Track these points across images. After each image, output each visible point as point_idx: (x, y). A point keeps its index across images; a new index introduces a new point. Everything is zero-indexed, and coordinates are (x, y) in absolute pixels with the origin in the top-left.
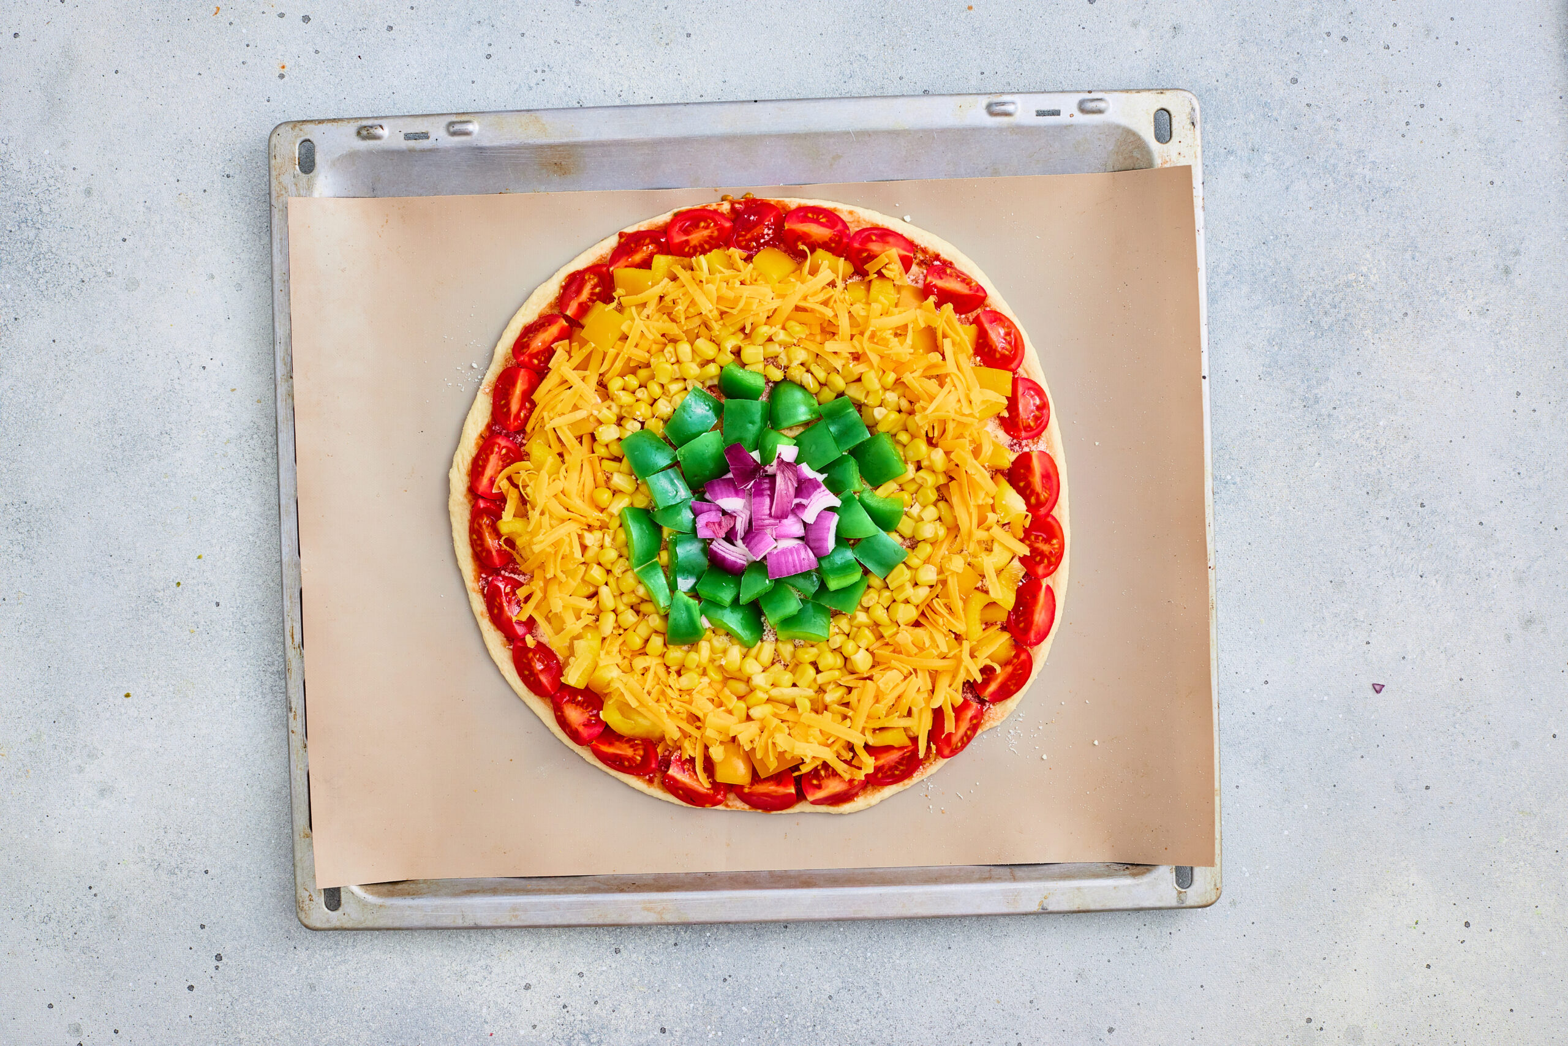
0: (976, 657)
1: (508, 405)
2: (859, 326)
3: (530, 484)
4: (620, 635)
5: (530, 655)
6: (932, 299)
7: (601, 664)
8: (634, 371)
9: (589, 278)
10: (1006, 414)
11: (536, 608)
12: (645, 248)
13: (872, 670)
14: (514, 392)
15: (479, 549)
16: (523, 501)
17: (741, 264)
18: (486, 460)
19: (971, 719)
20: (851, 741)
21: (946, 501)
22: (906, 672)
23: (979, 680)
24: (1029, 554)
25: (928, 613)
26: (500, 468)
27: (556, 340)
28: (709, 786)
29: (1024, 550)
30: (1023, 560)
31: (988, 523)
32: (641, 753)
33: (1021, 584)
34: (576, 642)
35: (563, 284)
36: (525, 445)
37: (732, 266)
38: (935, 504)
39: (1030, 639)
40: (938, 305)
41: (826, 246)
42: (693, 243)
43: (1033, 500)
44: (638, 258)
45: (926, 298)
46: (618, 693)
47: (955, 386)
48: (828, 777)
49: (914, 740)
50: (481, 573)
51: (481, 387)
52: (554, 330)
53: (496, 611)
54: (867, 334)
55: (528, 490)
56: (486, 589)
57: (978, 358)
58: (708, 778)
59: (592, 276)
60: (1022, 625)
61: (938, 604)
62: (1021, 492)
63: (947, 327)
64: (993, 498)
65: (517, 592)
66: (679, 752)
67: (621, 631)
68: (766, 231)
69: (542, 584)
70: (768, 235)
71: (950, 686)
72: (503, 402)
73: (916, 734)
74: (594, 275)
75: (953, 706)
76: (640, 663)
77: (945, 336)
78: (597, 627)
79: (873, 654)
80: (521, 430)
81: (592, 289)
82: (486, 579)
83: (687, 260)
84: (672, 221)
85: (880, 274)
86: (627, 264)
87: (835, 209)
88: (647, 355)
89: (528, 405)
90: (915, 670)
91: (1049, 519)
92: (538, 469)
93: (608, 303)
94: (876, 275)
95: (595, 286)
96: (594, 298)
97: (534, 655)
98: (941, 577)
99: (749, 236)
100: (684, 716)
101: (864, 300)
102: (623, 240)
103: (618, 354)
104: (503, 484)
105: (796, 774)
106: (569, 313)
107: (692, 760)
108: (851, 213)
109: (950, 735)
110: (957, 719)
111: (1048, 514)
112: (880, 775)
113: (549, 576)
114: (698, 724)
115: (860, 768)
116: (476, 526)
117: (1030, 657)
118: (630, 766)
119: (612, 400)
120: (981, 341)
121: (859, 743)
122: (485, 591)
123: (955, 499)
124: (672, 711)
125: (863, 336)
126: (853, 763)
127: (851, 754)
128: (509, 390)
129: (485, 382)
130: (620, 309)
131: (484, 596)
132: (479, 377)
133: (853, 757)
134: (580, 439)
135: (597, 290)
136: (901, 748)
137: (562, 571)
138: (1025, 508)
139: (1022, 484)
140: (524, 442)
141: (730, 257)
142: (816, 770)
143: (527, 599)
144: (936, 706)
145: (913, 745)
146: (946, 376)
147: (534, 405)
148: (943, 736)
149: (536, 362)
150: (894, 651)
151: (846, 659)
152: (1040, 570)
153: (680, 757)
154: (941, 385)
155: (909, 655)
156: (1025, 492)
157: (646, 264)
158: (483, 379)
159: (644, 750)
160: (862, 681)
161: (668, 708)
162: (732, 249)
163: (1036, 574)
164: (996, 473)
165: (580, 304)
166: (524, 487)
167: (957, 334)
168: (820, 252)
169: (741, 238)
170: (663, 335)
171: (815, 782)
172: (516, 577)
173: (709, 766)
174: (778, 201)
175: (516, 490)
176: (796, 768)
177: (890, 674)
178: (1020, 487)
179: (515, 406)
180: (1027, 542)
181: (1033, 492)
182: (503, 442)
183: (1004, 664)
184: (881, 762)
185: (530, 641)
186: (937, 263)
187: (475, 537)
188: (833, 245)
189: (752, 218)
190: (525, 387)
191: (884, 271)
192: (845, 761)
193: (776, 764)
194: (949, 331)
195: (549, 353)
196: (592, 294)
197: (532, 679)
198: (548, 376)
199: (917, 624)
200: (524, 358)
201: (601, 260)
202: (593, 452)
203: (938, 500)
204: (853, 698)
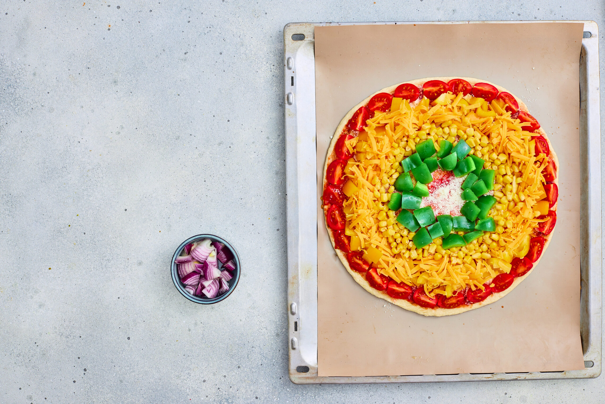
0: (502, 113)
1: (401, 293)
2: (374, 156)
3: (433, 284)
4: (490, 251)
5: (497, 285)
6: (364, 128)
7: (503, 258)
8: (389, 244)
9: (353, 260)
10: (409, 100)
11: (480, 283)
12: (342, 239)
13: (506, 154)
14: (397, 290)
15: (456, 305)
16: (439, 287)
17: (349, 202)
18: (423, 301)
19: (526, 116)
20: (534, 162)
21: (441, 124)
22: (508, 141)
23: (511, 112)
24: (463, 92)
25: (484, 132)
26: (426, 296)
27: (377, 274)
28: (549, 218)
29: (461, 94)
30: (465, 95)
31: (451, 108)
32: (536, 243)
33: (473, 96)
34: (494, 268)
35: (354, 271)
36: (416, 286)
37: (350, 205)
38: (443, 128)
39: (496, 92)
40: (366, 126)
41: (343, 169)
42: (341, 220)
43: (442, 90)
44: (346, 241)
45: (364, 130)
46: (513, 251)
47: (399, 119)
48: (546, 171)
49: (533, 138)
50: (465, 304)
51: (394, 303)
52: (374, 274)
53: (480, 299)
54: (379, 153)
55: (435, 285)
56: (471, 302)
57: (387, 111)
58: (546, 218)
59: (353, 259)
60: (490, 96)
61: (481, 128)
62: (439, 95)
63: (375, 122)
64: (442, 106)
65: (473, 290)
66: (536, 229)
67: (489, 250)
68: (336, 192)
69: (471, 281)
70: (338, 191)
71: (513, 123)
72: (400, 295)
73: (531, 137)
74: (352, 258)
75: (520, 123)
76: (502, 243)
77: (379, 123)
78: (488, 260)
79: (499, 153)
80: (411, 288)
81: (358, 259)
82: (467, 303)
83: (347, 223)
84: (331, 228)
85: (354, 148)
86: (348, 246)
87: (328, 165)
88: (383, 239)
89: (402, 285)
90: (507, 137)
91: (449, 84)
92: (427, 281)
93: (364, 253)
94: (355, 149)
95: (357, 258)
96: (361, 259)
97: (498, 284)
98: (471, 126)
99: (338, 198)
100: (523, 226)
101: (365, 154)
102: (338, 247)
103: (384, 250)
104: (432, 295)
105: (545, 184)
106: (367, 268)
107: (539, 223)
108: (329, 159)
109: (531, 124)
110: (526, 121)
111: (447, 84)
112: (546, 151)
113: (469, 278)
114: (526, 221)
115: (544, 159)
116: (448, 306)
117: (502, 93)
118: (541, 247)
119: (400, 252)
120: (380, 109)
121: (535, 159)
122: (472, 303)
123: (442, 120)
124: (521, 231)
125: (379, 154)
126: (541, 161)
127: (538, 162)
128: (396, 292)
129: (391, 302)
130: (366, 249)
131: (474, 303)
132: (389, 304)
133: (539, 161)
134: (416, 265)
135: (358, 257)
136: (536, 143)
137: (466, 273)
138: (445, 94)
139: (436, 94)
140: (415, 287)
141: (346, 206)
142: (544, 176)
143: (476, 286)
144: (521, 129)
145: (535, 138)
146: (395, 123)
147: (402, 283)
148: (532, 127)
149: (385, 282)
150: (499, 145)
151: (501, 164)
152: (469, 88)
153: (538, 228)
154: (398, 125)
155: (501, 139)
156: (439, 93)
157: (349, 238)
158: (390, 303)
159: (535, 242)
160: (510, 158)
161: (520, 232)
162: (343, 205)
163: (470, 89)
164: (432, 105)
165: (364, 264)
166: (433, 286)
167: (378, 118)
168: (346, 171)
169: (339, 202)
170: (376, 232)
171: (548, 176)
172: (467, 291)
173: (542, 217)
174: (324, 187)
175: (434, 290)
176: (543, 183)
177: (509, 147)
178: (437, 95)
179: (402, 290)
180: (458, 93)
181: (439, 90)
182: (416, 295)
183: (505, 103)
184: (542, 151)
185: (493, 285)
186: (349, 126)
187: (452, 306)
188: (343, 166)
189: (331, 197)
190: (395, 286)
191: (353, 146)
192: (541, 165)
193: (542, 191)
194: (377, 122)
195: (382, 276)
196: (360, 259)
197: (506, 285)
198: (391, 277)
199: (489, 136)
200: (384, 286)
201: (345, 256)
202: (420, 260)
203: (441, 127)
204: (517, 161)
